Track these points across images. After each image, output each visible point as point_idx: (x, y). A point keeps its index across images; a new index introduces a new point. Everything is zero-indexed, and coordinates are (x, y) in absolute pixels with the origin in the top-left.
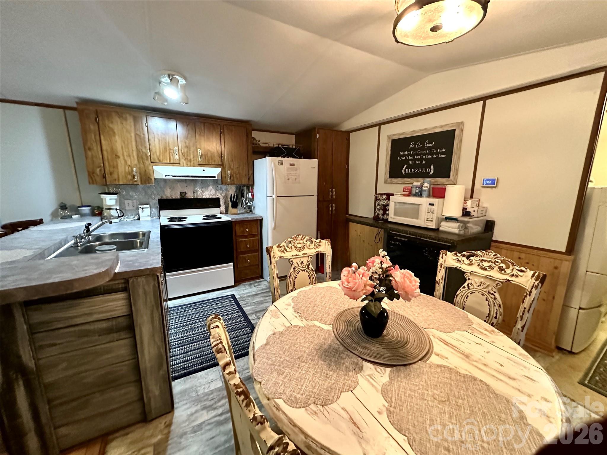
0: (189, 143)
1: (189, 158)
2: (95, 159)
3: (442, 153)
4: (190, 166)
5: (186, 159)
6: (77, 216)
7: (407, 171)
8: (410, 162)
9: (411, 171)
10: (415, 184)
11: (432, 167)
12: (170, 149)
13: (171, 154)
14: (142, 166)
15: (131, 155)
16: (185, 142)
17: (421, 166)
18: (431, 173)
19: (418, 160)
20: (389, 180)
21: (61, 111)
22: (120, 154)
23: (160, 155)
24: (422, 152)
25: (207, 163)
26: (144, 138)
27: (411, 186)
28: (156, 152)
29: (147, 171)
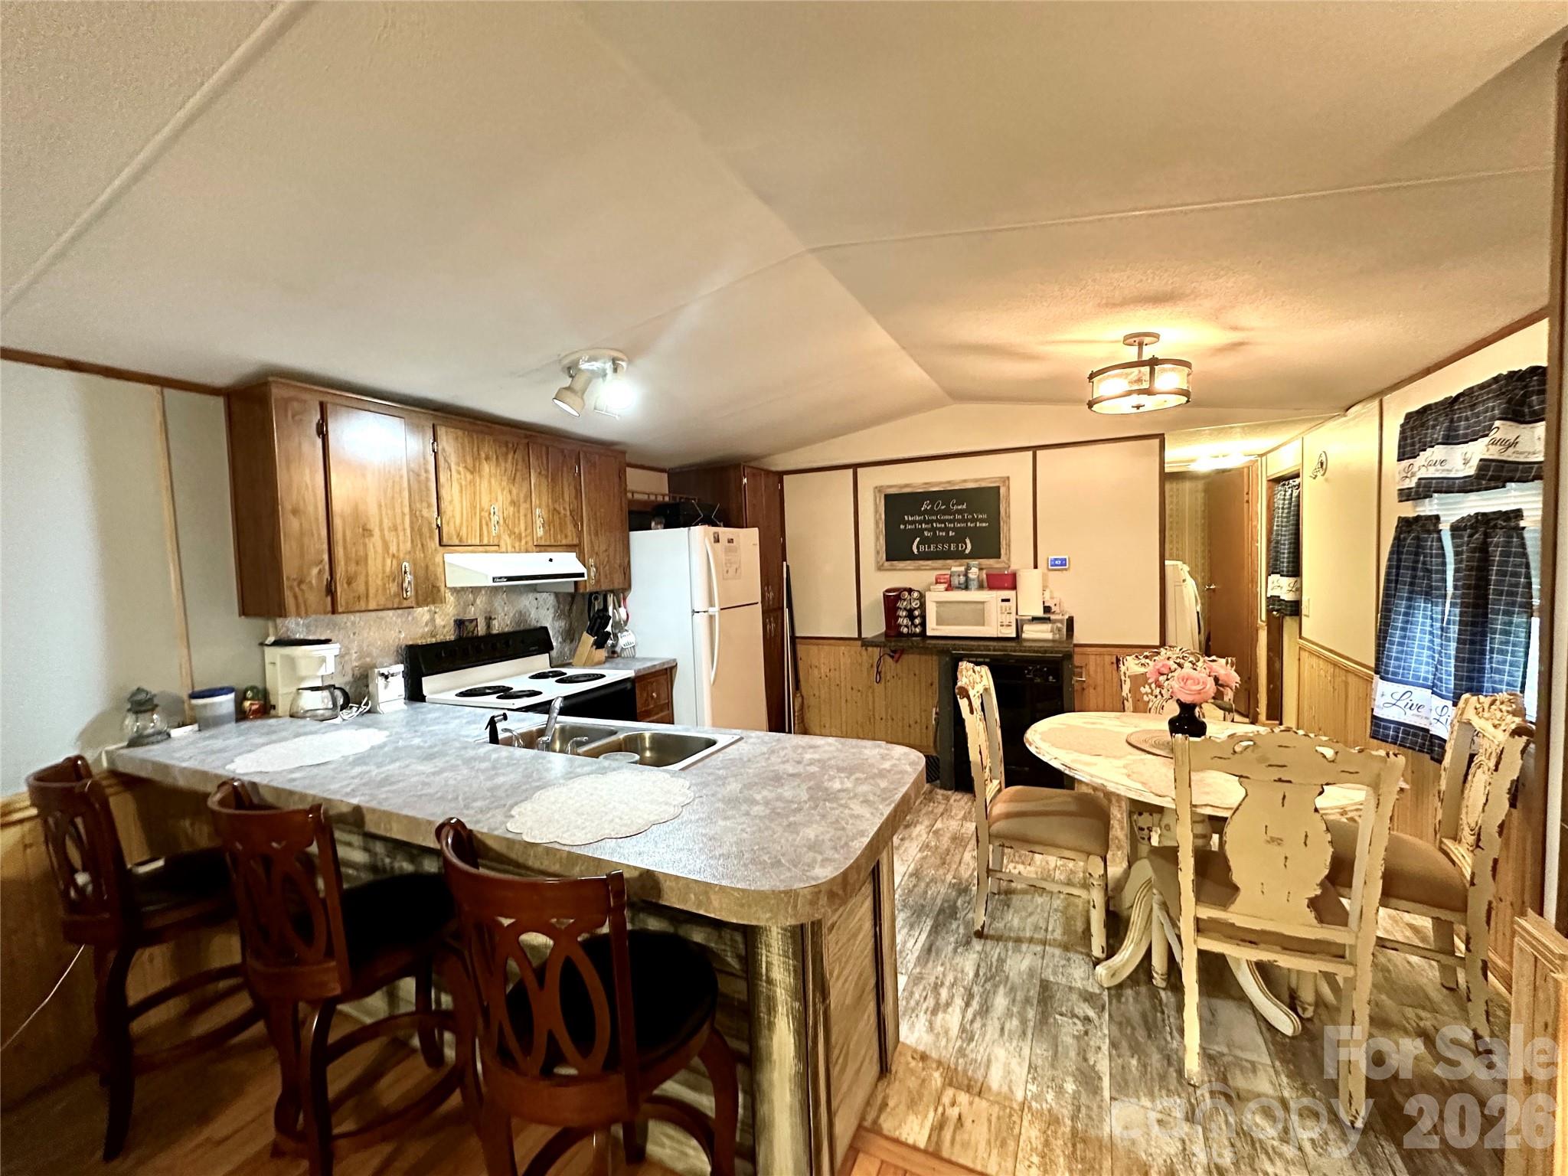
0: (518, 494)
1: (517, 531)
2: (306, 540)
3: (982, 521)
4: (520, 552)
5: (512, 533)
6: (189, 728)
7: (922, 548)
8: (926, 533)
9: (929, 547)
10: (954, 569)
11: (968, 541)
12: (482, 510)
13: (484, 522)
14: (419, 555)
15: (400, 528)
16: (510, 492)
17: (948, 540)
18: (967, 552)
19: (941, 529)
20: (887, 564)
21: (153, 389)
22: (374, 525)
23: (462, 524)
24: (947, 517)
25: (553, 543)
26: (427, 479)
27: (949, 572)
28: (453, 516)
29: (431, 568)
